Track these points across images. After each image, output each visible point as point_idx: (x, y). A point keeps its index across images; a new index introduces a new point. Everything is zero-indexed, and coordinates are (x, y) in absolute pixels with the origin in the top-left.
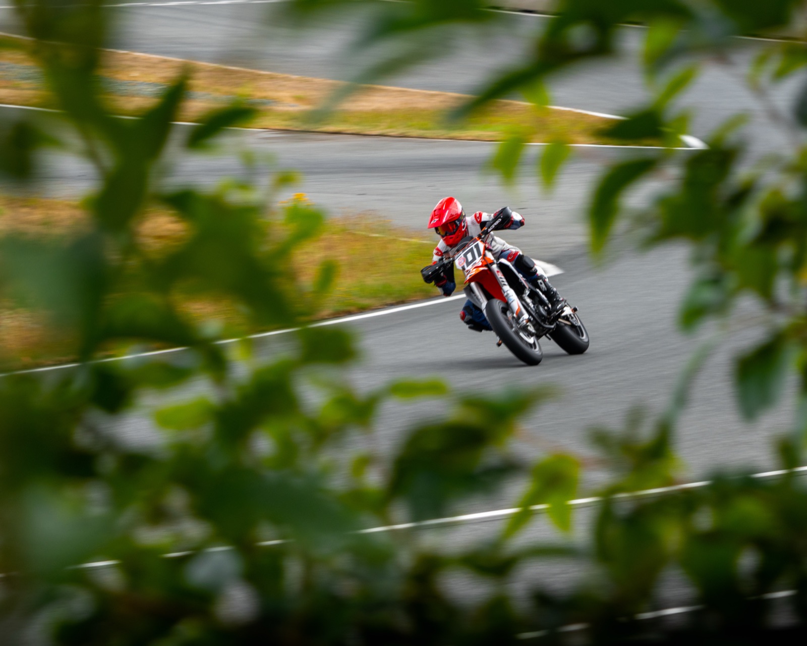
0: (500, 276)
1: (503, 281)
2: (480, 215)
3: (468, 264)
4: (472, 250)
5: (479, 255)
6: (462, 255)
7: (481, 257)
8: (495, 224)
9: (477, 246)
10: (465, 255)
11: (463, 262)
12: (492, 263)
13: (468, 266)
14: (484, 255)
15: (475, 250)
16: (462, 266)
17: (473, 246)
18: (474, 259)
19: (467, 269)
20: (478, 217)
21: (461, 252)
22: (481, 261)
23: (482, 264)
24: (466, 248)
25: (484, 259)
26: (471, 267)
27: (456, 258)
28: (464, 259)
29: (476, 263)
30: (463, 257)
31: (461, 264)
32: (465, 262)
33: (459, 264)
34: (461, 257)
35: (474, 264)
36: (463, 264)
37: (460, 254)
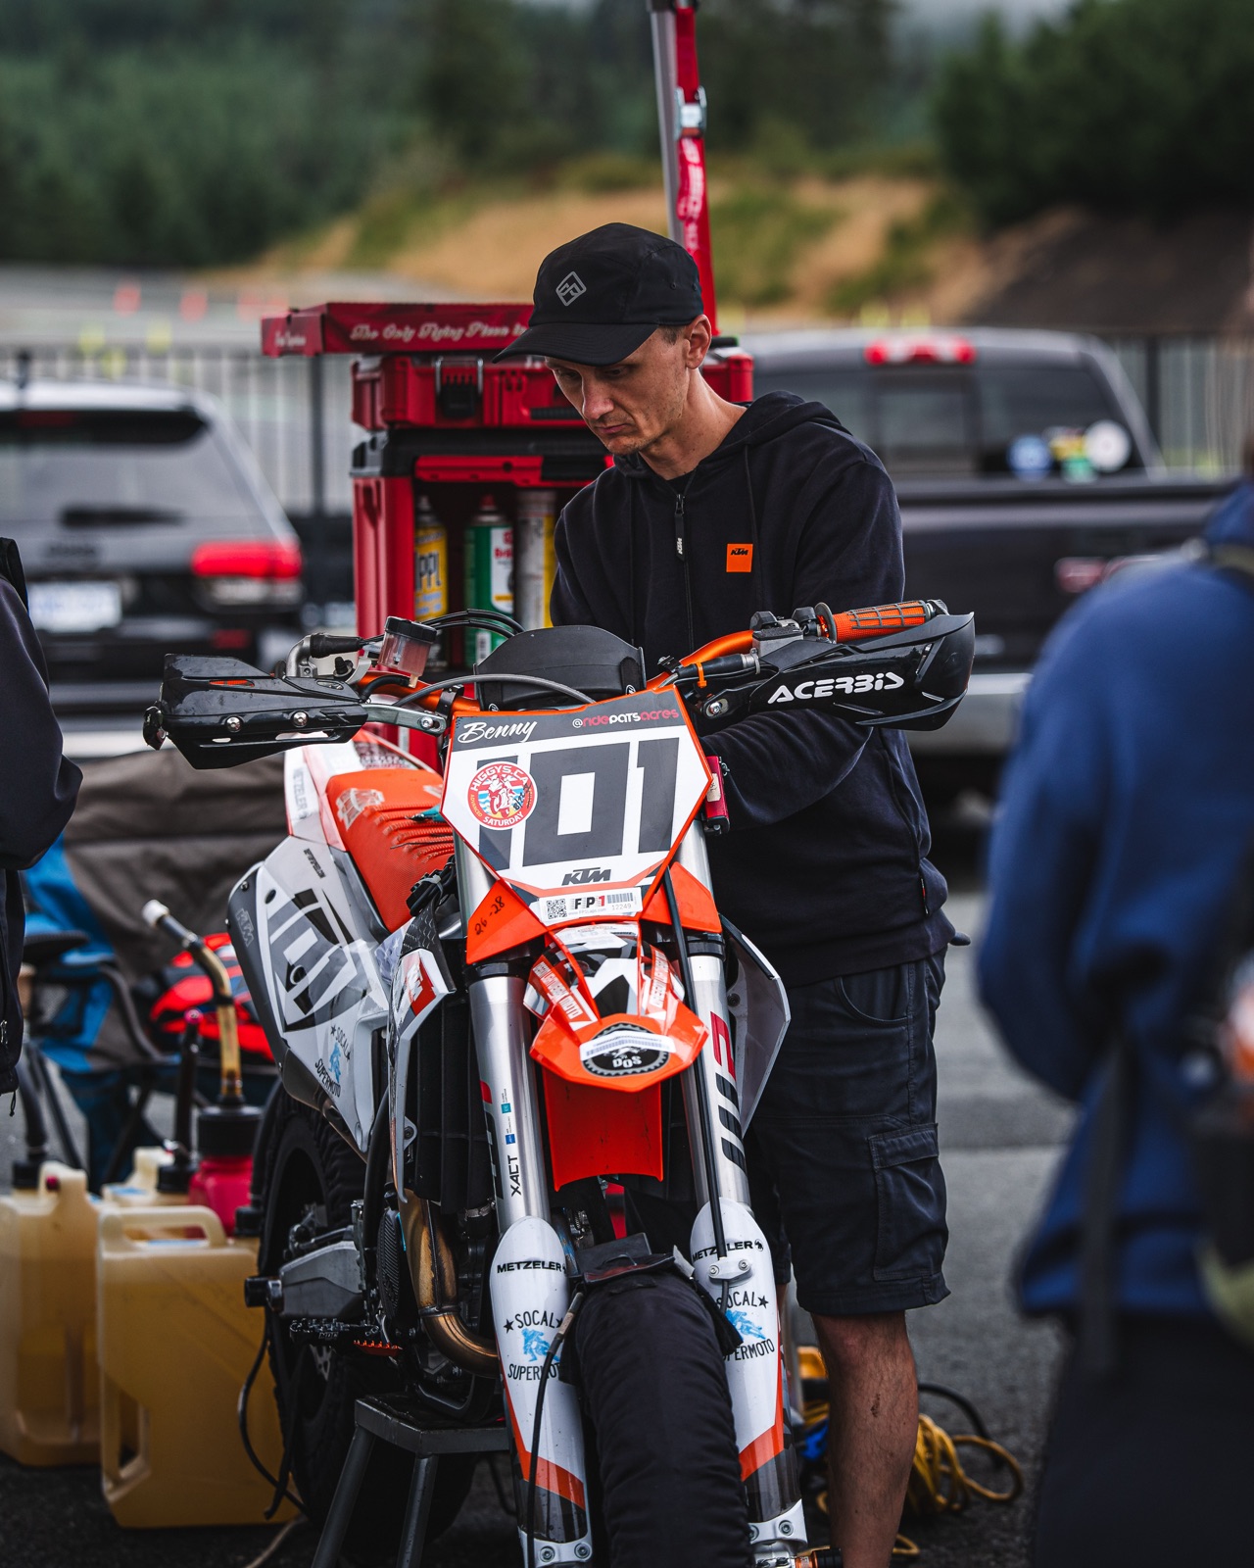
0: (717, 1063)
1: (725, 1118)
3: (546, 846)
4: (608, 767)
5: (656, 834)
6: (524, 751)
7: (659, 857)
9: (659, 761)
10: (549, 771)
11: (507, 801)
12: (698, 941)
13: (528, 860)
14: (676, 855)
15: (635, 777)
16: (495, 824)
17: (634, 738)
18: (603, 838)
19: (516, 873)
21: (529, 728)
22: (644, 889)
23: (645, 909)
24: (578, 723)
25: (662, 884)
26: (559, 884)
27: (466, 735)
28: (528, 786)
29: (607, 874)
30: (528, 772)
31: (485, 805)
32: (525, 812)
33: (473, 797)
34: (514, 759)
35: (586, 871)
36: (506, 822)
37: (516, 739)
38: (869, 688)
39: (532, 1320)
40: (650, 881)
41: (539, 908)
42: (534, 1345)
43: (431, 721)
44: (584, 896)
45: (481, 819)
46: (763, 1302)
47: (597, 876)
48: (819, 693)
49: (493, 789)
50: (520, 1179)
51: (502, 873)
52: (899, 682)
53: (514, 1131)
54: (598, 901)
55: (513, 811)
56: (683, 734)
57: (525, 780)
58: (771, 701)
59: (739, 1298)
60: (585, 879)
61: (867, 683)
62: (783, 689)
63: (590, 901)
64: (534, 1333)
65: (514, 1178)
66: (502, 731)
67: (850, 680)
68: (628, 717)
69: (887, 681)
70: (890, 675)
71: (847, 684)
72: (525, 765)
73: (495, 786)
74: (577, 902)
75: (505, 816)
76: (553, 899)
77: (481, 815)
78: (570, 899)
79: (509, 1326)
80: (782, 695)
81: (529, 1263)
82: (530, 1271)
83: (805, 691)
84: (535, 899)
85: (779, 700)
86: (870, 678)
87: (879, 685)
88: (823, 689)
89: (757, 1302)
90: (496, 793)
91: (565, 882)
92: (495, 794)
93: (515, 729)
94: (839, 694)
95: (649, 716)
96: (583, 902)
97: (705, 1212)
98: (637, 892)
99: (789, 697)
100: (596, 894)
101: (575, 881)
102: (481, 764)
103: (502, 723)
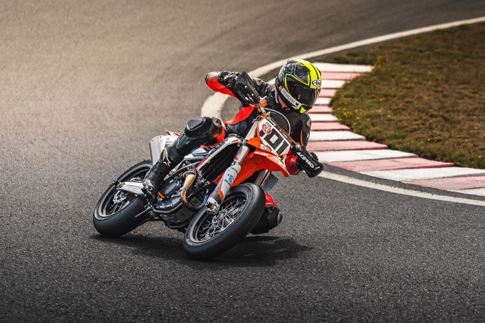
3: (268, 139)
9: (285, 145)
17: (285, 139)
18: (274, 145)
19: (263, 139)
24: (280, 130)
28: (270, 131)
31: (264, 127)
32: (268, 133)
33: (264, 125)
34: (271, 126)
35: (270, 147)
36: (265, 132)
37: (273, 124)
38: (309, 164)
41: (262, 145)
47: (270, 149)
48: (303, 158)
51: (261, 137)
52: (313, 167)
56: (290, 145)
61: (309, 163)
62: (300, 153)
66: (272, 122)
67: (308, 161)
68: (286, 136)
70: (313, 165)
71: (307, 161)
72: (272, 128)
73: (267, 127)
76: (264, 146)
77: (263, 128)
78: (266, 148)
83: (302, 157)
87: (310, 165)
88: (304, 158)
91: (267, 146)
92: (266, 128)
93: (273, 123)
94: (305, 161)
95: (288, 139)
99: (299, 155)
102: (267, 123)
103: (273, 121)
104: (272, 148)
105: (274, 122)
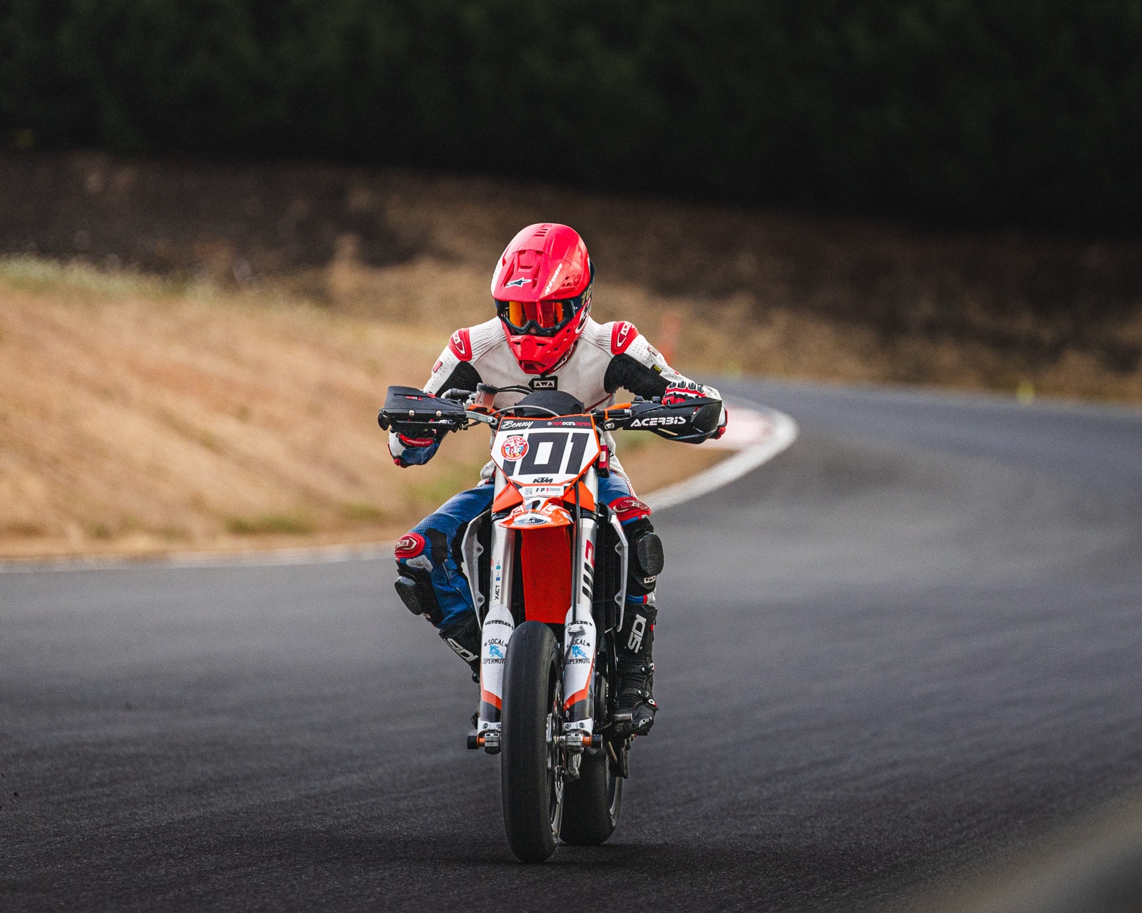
0: (586, 558)
1: (586, 579)
2: (631, 336)
3: (528, 467)
4: (559, 441)
5: (573, 466)
6: (526, 433)
7: (574, 476)
8: (663, 420)
9: (580, 441)
10: (535, 441)
11: (516, 451)
12: (587, 513)
13: (521, 473)
14: (582, 478)
15: (569, 446)
16: (510, 459)
17: (571, 431)
18: (553, 466)
19: (516, 477)
20: (622, 337)
21: (530, 424)
22: (565, 487)
23: (565, 495)
24: (550, 423)
25: (575, 487)
26: (531, 482)
27: (505, 425)
28: (526, 445)
29: (551, 480)
30: (526, 440)
31: (507, 451)
32: (523, 454)
33: (503, 448)
34: (522, 435)
35: (543, 479)
36: (514, 458)
37: (524, 428)
38: (672, 423)
39: (495, 642)
40: (568, 485)
41: (522, 491)
42: (494, 651)
43: (491, 420)
44: (540, 487)
45: (505, 457)
46: (588, 645)
47: (547, 481)
48: (651, 424)
49: (512, 446)
50: (500, 594)
51: (510, 478)
52: (684, 421)
53: (501, 576)
54: (546, 490)
55: (518, 454)
56: (591, 432)
57: (525, 443)
58: (632, 426)
59: (579, 642)
60: (542, 481)
61: (672, 421)
62: (637, 421)
63: (543, 490)
64: (495, 646)
65: (497, 593)
66: (519, 425)
67: (664, 419)
68: (570, 423)
69: (679, 420)
70: (681, 418)
72: (526, 438)
74: (537, 490)
75: (514, 456)
76: (528, 487)
77: (505, 455)
78: (534, 488)
79: (486, 645)
80: (636, 424)
81: (497, 621)
82: (498, 624)
83: (646, 422)
84: (521, 487)
85: (636, 425)
86: (672, 419)
87: (676, 422)
88: (653, 422)
89: (586, 644)
90: (513, 448)
91: (534, 482)
92: (511, 448)
93: (525, 424)
94: (659, 425)
95: (579, 424)
96: (540, 490)
97: (571, 610)
98: (562, 488)
99: (639, 425)
100: (545, 487)
101: (538, 481)
102: (508, 436)
103: (520, 421)
104: (549, 476)
105: (523, 421)
